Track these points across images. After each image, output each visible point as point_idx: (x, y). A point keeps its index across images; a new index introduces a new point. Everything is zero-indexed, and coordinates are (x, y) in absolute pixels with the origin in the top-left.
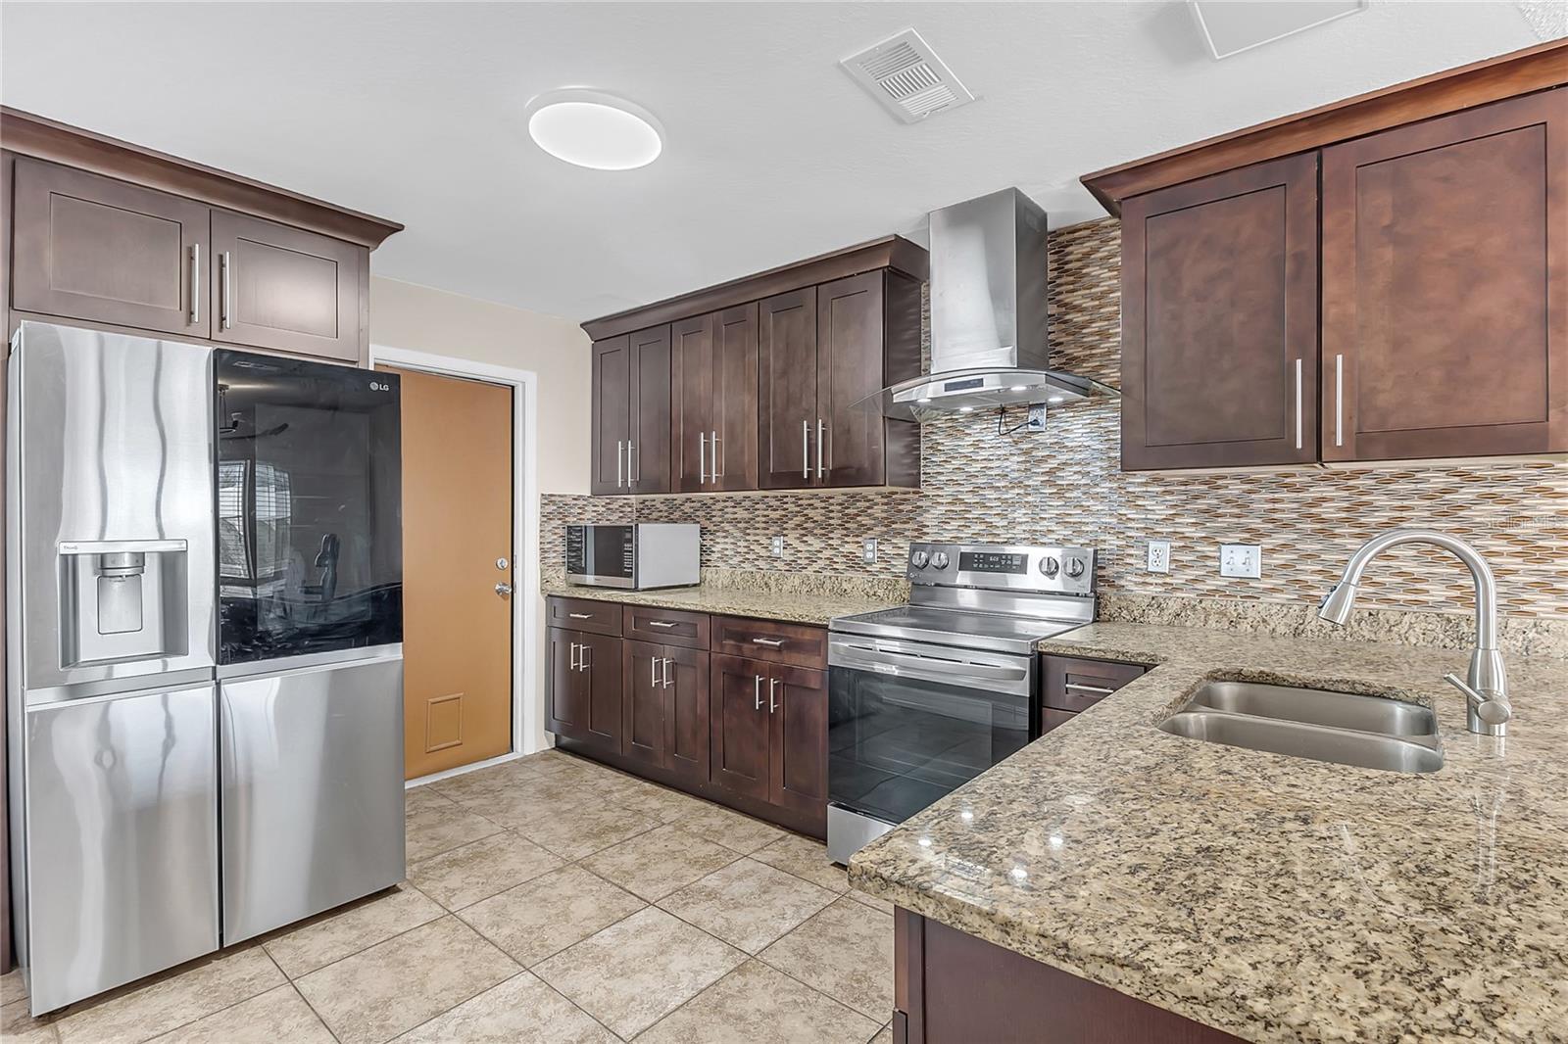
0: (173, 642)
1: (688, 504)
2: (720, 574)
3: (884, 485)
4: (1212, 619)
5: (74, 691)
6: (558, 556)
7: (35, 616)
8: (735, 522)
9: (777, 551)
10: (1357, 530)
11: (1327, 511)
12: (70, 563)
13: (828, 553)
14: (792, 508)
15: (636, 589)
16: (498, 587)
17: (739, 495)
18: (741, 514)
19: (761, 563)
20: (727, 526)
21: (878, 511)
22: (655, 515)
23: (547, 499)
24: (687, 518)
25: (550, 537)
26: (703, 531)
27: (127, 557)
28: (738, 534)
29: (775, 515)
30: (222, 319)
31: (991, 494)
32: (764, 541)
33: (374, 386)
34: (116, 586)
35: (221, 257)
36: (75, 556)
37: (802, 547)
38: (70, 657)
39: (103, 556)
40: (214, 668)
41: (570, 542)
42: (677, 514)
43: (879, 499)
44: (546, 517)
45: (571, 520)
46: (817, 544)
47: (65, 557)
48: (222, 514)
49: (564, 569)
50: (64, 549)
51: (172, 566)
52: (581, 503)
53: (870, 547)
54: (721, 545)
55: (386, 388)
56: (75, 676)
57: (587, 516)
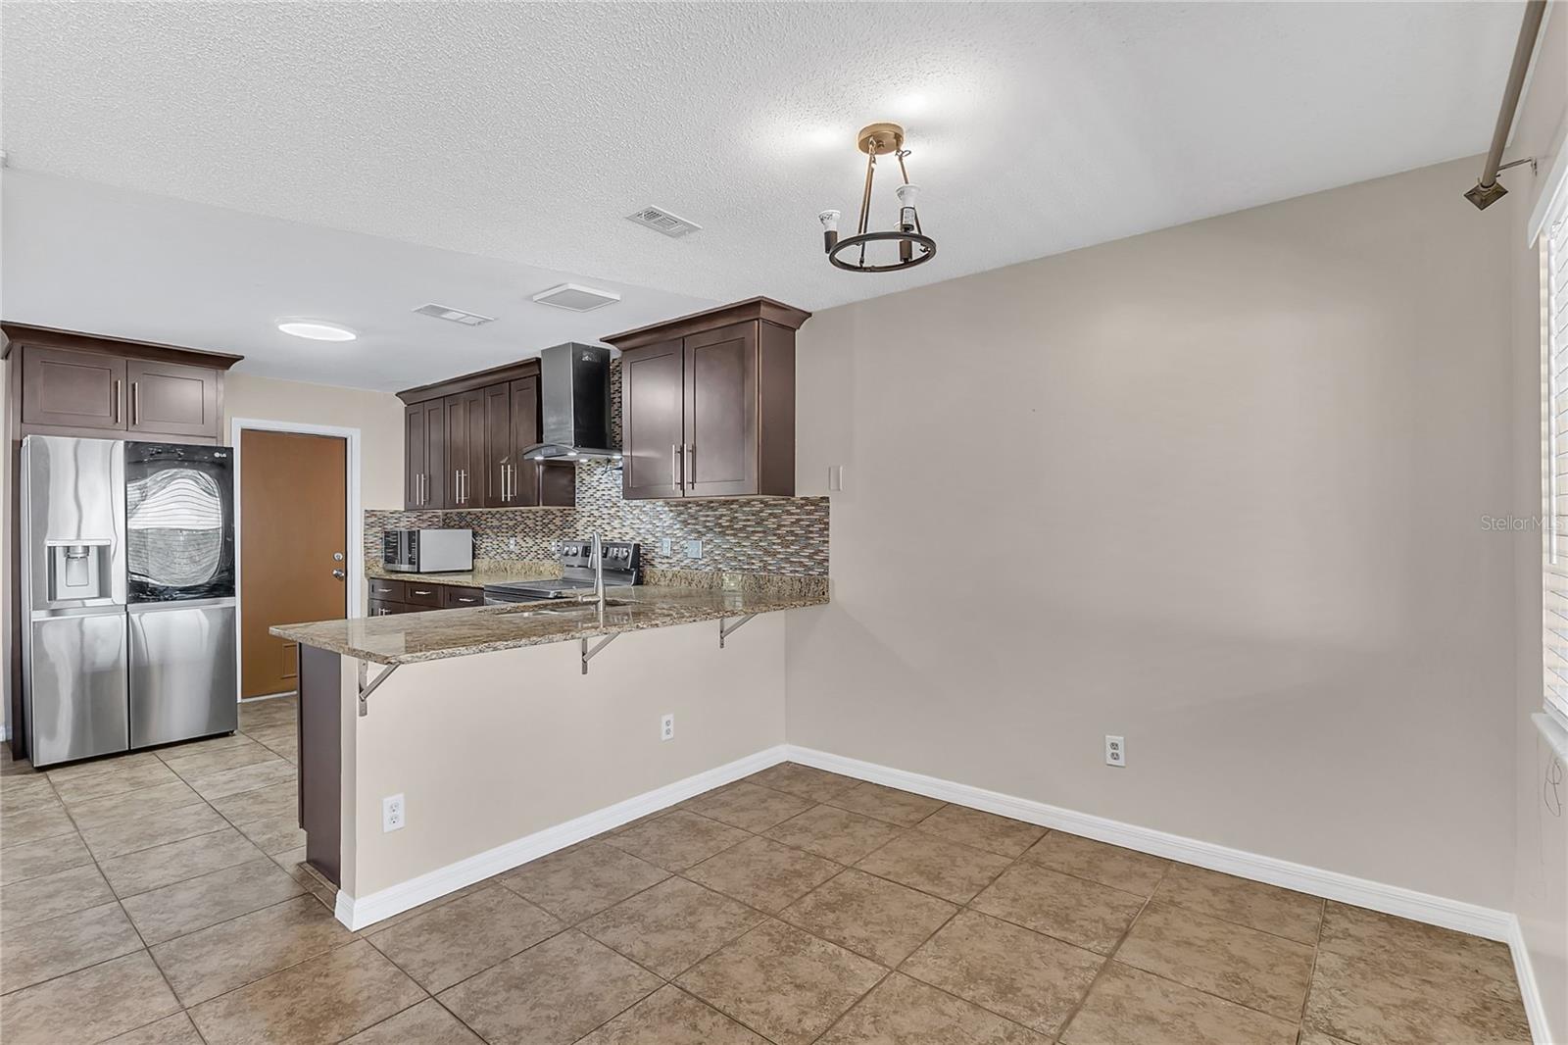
0: (104, 591)
1: (469, 516)
2: (483, 564)
3: (538, 505)
4: (683, 581)
5: (54, 612)
6: (378, 552)
7: (36, 576)
8: (491, 528)
9: (512, 547)
10: (732, 532)
11: (724, 522)
12: (52, 550)
13: (535, 548)
14: (520, 519)
15: (418, 572)
16: (335, 572)
17: (494, 510)
18: (496, 523)
19: (505, 556)
20: (488, 531)
21: (557, 521)
22: (452, 524)
23: (370, 513)
24: (468, 526)
25: (371, 539)
26: (474, 535)
27: (80, 548)
28: (493, 536)
29: (511, 523)
30: (134, 419)
31: (605, 511)
32: (506, 540)
33: (217, 455)
34: (75, 563)
35: (134, 385)
36: (55, 547)
37: (524, 544)
38: (52, 596)
39: (68, 547)
40: (126, 606)
41: (387, 543)
42: (464, 523)
43: (559, 514)
44: (369, 526)
45: (389, 527)
46: (531, 543)
47: (50, 548)
48: (129, 527)
49: (382, 561)
50: (48, 543)
51: (103, 552)
52: (398, 515)
53: (553, 544)
54: (486, 544)
55: (225, 455)
56: (55, 605)
57: (402, 524)
